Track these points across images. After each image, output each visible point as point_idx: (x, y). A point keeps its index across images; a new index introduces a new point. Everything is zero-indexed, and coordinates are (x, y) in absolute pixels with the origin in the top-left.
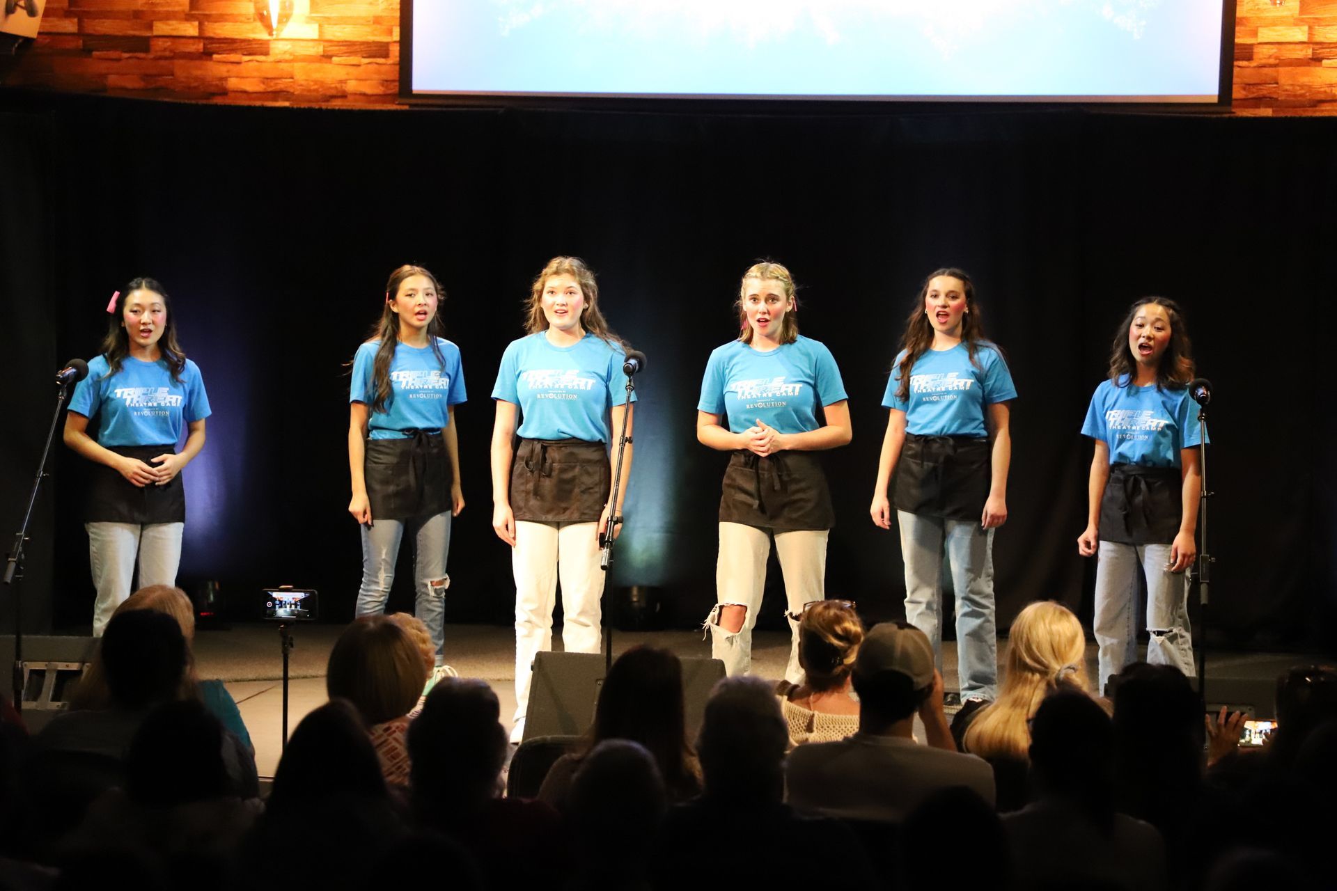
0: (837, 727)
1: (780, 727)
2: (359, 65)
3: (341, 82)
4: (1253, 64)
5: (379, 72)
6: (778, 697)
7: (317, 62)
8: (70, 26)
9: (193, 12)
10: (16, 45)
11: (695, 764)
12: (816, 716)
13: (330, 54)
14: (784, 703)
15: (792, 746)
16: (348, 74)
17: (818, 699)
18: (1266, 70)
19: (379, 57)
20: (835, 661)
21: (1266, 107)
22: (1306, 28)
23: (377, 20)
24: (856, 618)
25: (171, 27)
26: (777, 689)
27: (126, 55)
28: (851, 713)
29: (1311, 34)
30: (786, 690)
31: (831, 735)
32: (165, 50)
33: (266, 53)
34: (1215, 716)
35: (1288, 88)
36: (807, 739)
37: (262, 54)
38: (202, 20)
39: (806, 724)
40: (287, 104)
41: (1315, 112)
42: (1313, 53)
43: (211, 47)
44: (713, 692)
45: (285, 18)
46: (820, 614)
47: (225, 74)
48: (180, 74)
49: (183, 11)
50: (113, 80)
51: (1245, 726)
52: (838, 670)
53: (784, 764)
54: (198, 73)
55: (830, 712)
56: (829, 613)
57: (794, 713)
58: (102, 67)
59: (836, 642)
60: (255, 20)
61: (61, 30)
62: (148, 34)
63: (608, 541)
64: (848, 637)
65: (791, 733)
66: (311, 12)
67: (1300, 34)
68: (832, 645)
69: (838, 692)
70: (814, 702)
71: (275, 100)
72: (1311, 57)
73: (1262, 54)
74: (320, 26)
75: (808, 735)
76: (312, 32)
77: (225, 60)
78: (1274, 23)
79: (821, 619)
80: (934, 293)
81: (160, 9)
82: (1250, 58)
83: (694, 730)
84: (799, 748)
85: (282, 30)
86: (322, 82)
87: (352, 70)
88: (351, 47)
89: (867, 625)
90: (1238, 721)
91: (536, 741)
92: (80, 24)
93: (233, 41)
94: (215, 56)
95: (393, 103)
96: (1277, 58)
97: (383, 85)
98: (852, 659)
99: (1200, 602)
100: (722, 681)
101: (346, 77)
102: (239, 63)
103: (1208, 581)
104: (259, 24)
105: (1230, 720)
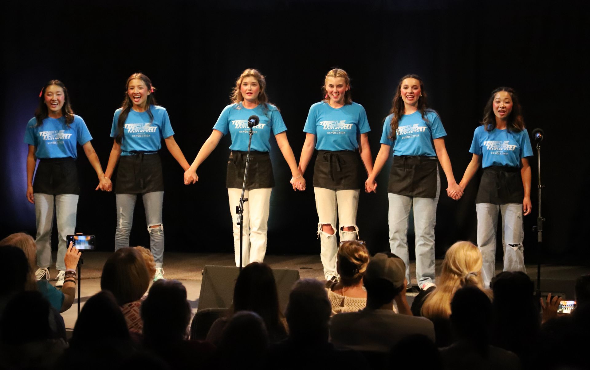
0: (356, 304)
1: (327, 304)
6: (326, 289)
11: (284, 322)
12: (345, 299)
14: (330, 292)
15: (333, 314)
17: (346, 290)
20: (355, 271)
24: (366, 250)
26: (326, 285)
28: (363, 297)
30: (331, 286)
31: (353, 308)
34: (545, 298)
36: (341, 310)
39: (340, 303)
44: (293, 287)
46: (348, 247)
51: (560, 303)
52: (356, 276)
53: (330, 323)
55: (353, 296)
56: (352, 247)
57: (335, 297)
59: (355, 262)
63: (240, 210)
64: (362, 260)
65: (333, 307)
68: (353, 263)
69: (357, 287)
70: (345, 292)
75: (341, 308)
79: (348, 250)
80: (405, 86)
83: (284, 305)
84: (336, 315)
89: (372, 253)
90: (557, 301)
91: (205, 311)
98: (364, 270)
99: (538, 240)
100: (298, 281)
103: (542, 230)
105: (553, 300)
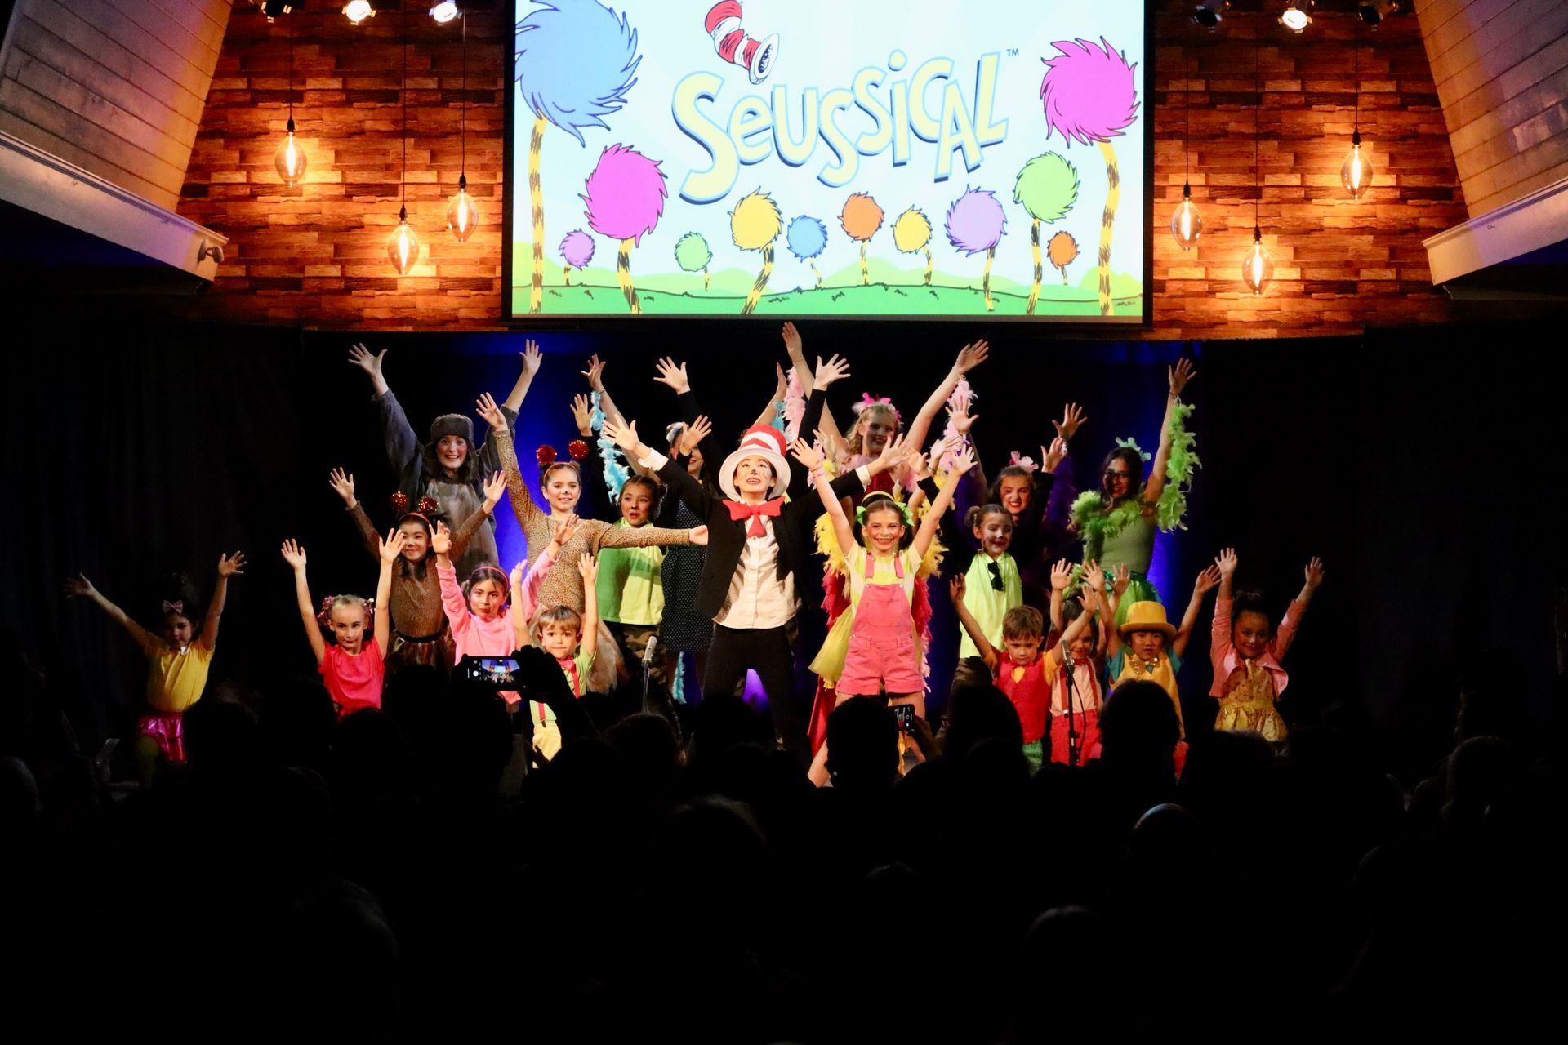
2: (468, 297)
3: (455, 309)
4: (1166, 295)
5: (484, 302)
7: (433, 294)
8: (240, 271)
9: (336, 258)
10: (198, 287)
13: (446, 287)
16: (460, 303)
18: (1175, 300)
19: (487, 289)
21: (1176, 327)
22: (1203, 269)
23: (483, 261)
25: (319, 270)
27: (284, 293)
29: (1207, 273)
32: (314, 288)
33: (394, 289)
35: (1192, 313)
37: (393, 290)
38: (344, 264)
40: (410, 329)
41: (1212, 331)
42: (1209, 288)
43: (351, 284)
45: (412, 261)
47: (361, 306)
48: (324, 305)
49: (330, 258)
50: (272, 312)
54: (341, 305)
58: (264, 302)
60: (385, 263)
61: (232, 275)
62: (302, 276)
66: (430, 256)
67: (1199, 274)
71: (402, 325)
72: (1207, 290)
73: (1172, 287)
74: (438, 266)
76: (430, 271)
77: (360, 294)
78: (1180, 264)
81: (311, 256)
82: (1163, 290)
85: (409, 270)
86: (439, 310)
87: (461, 299)
88: (462, 282)
92: (248, 270)
93: (367, 280)
94: (353, 292)
95: (497, 325)
96: (1183, 291)
97: (487, 312)
101: (458, 306)
102: (373, 297)
104: (391, 266)
